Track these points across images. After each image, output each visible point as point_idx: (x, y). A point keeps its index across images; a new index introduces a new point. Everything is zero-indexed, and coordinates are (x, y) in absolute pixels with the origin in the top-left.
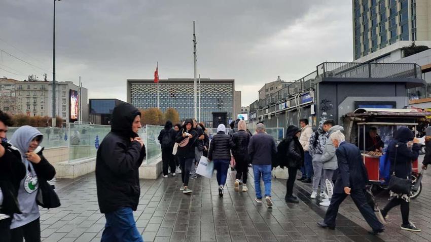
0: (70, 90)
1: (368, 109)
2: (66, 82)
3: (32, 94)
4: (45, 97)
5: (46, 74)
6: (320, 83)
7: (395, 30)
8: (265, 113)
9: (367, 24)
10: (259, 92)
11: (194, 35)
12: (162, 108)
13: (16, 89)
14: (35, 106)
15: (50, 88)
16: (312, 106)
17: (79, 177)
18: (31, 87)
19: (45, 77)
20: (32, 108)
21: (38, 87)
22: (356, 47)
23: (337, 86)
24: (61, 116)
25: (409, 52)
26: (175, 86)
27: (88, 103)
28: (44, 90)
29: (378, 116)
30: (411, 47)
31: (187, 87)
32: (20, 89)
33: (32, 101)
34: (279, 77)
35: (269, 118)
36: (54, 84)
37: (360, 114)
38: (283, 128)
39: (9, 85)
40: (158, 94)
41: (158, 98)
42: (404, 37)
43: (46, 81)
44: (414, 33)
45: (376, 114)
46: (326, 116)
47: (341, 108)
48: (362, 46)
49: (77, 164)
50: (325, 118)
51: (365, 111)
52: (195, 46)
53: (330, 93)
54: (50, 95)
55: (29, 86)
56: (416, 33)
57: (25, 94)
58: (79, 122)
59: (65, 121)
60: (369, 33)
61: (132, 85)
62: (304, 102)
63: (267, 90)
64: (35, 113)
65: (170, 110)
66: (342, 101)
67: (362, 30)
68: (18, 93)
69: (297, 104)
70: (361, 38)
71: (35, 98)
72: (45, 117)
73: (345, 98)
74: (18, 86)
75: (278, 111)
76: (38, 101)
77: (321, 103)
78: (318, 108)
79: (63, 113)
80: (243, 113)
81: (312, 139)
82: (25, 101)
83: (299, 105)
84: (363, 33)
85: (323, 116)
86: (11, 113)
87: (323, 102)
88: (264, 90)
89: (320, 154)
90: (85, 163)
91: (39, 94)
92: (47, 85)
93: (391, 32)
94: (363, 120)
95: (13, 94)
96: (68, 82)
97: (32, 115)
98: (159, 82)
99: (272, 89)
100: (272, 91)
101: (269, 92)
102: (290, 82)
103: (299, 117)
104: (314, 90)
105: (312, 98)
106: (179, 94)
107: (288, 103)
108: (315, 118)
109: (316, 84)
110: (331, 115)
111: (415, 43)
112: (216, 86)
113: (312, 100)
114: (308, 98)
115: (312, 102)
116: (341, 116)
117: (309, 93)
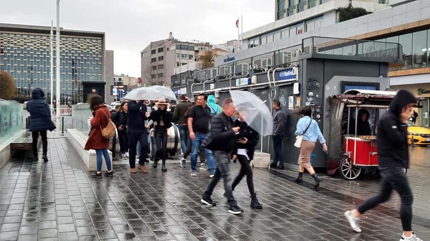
1: (362, 91)
6: (308, 59)
8: (208, 88)
10: (142, 54)
16: (296, 86)
23: (324, 63)
29: (374, 98)
30: (348, 8)
31: (25, 39)
34: (171, 33)
37: (354, 96)
45: (372, 96)
46: (312, 97)
47: (327, 88)
50: (311, 99)
51: (359, 92)
63: (153, 52)
66: (329, 81)
69: (272, 80)
73: (332, 77)
77: (308, 82)
78: (304, 87)
83: (274, 82)
85: (309, 97)
87: (310, 80)
88: (150, 52)
94: (359, 103)
99: (161, 50)
100: (161, 54)
101: (157, 55)
102: (187, 42)
103: (273, 96)
104: (298, 66)
105: (296, 75)
106: (11, 50)
107: (254, 78)
108: (299, 98)
109: (303, 60)
110: (317, 96)
111: (352, 4)
112: (76, 40)
113: (295, 78)
114: (289, 75)
115: (295, 79)
116: (327, 97)
117: (291, 69)
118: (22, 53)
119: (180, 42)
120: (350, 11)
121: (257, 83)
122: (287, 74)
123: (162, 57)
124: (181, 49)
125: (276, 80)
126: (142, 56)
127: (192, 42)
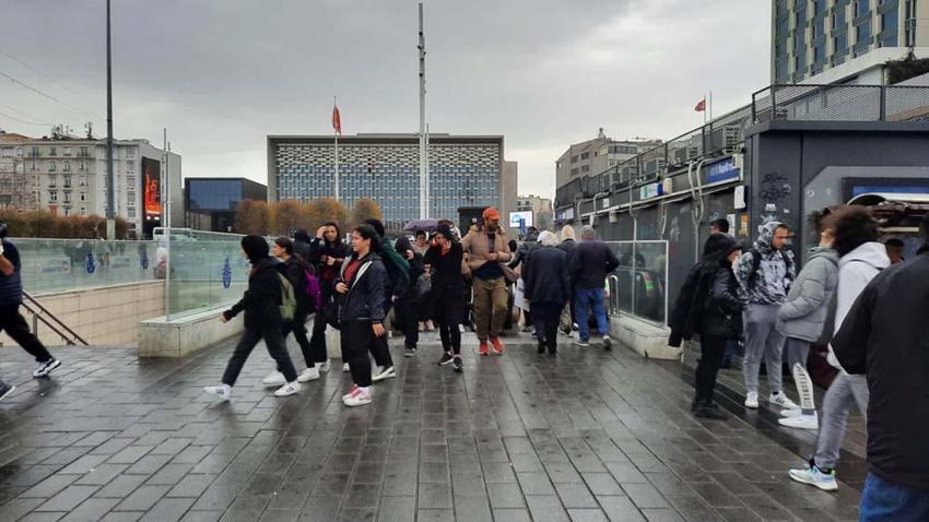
0: (144, 159)
1: (890, 196)
2: (135, 140)
3: (60, 167)
4: (90, 174)
5: (90, 123)
6: (763, 135)
7: (868, 23)
8: (600, 207)
9: (804, 10)
10: (558, 163)
11: (421, 34)
12: (344, 198)
13: (27, 156)
14: (67, 192)
15: (100, 155)
16: (739, 192)
17: (193, 353)
18: (57, 152)
19: (88, 130)
20: (61, 197)
21: (74, 152)
22: (776, 62)
23: (802, 142)
24: (124, 215)
25: (899, 72)
26: (372, 149)
27: (183, 187)
28: (85, 157)
29: (921, 210)
30: (906, 61)
31: (399, 152)
32: (35, 156)
33: (60, 182)
34: (601, 130)
35: (612, 219)
36: (110, 145)
38: (667, 242)
39: (11, 148)
40: (337, 167)
41: (337, 175)
42: (887, 40)
43: (90, 138)
44: (911, 31)
45: (915, 207)
46: (774, 213)
47: (809, 192)
48: (792, 60)
49: (186, 325)
50: (771, 217)
51: (882, 200)
52: (422, 60)
53: (786, 159)
54: (100, 169)
55: (53, 150)
56: (914, 30)
57: (46, 167)
58: (164, 228)
59: (134, 226)
60: (808, 31)
61: (278, 148)
62: (715, 180)
63: (574, 160)
64: (67, 208)
65: (362, 203)
66: (813, 177)
67: (792, 24)
68: (30, 165)
69: (696, 185)
70: (790, 41)
71: (67, 176)
72: (90, 218)
73: (822, 169)
74: (29, 150)
75: (637, 203)
76: (74, 182)
77: (764, 182)
78: (755, 194)
79: (130, 209)
80: (519, 210)
81: (743, 268)
82: (46, 182)
83: (700, 187)
84: (795, 30)
85: (766, 213)
86: (16, 208)
87: (768, 178)
88: (570, 159)
89: (766, 303)
90: (205, 320)
91: (75, 167)
92: (93, 147)
93: (858, 28)
95: (20, 167)
96: (138, 141)
97: (61, 212)
98: (339, 142)
99: (585, 156)
100: (586, 162)
101: (580, 164)
102: (627, 142)
103: (699, 215)
104: (744, 151)
105: (739, 169)
106: (381, 168)
107: (667, 183)
108: (746, 217)
109: (751, 137)
110: (786, 211)
111: (915, 53)
112: (463, 149)
113: (738, 175)
114: (727, 170)
115: (737, 179)
116: (810, 213)
117: (730, 159)
118: (394, 172)
119: (615, 142)
120: (910, 66)
121: (674, 191)
122: (723, 169)
123: (587, 166)
124: (616, 152)
125: (703, 184)
126: (558, 166)
127: (635, 140)
